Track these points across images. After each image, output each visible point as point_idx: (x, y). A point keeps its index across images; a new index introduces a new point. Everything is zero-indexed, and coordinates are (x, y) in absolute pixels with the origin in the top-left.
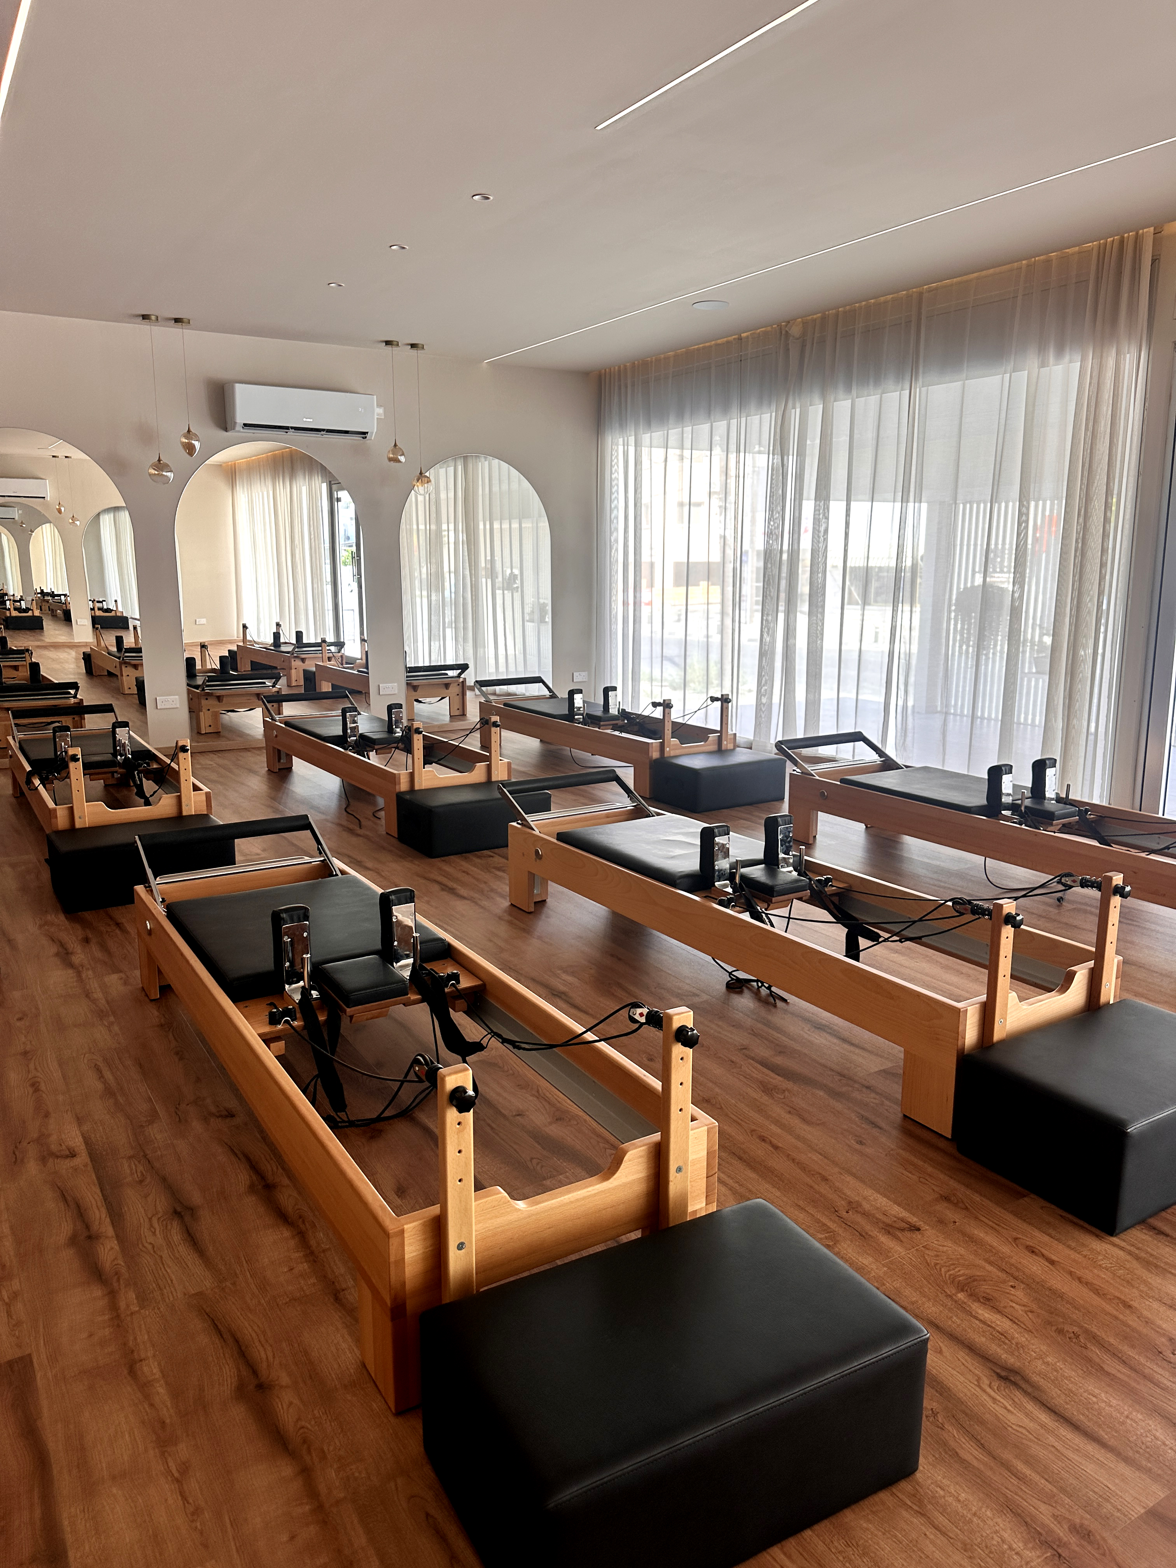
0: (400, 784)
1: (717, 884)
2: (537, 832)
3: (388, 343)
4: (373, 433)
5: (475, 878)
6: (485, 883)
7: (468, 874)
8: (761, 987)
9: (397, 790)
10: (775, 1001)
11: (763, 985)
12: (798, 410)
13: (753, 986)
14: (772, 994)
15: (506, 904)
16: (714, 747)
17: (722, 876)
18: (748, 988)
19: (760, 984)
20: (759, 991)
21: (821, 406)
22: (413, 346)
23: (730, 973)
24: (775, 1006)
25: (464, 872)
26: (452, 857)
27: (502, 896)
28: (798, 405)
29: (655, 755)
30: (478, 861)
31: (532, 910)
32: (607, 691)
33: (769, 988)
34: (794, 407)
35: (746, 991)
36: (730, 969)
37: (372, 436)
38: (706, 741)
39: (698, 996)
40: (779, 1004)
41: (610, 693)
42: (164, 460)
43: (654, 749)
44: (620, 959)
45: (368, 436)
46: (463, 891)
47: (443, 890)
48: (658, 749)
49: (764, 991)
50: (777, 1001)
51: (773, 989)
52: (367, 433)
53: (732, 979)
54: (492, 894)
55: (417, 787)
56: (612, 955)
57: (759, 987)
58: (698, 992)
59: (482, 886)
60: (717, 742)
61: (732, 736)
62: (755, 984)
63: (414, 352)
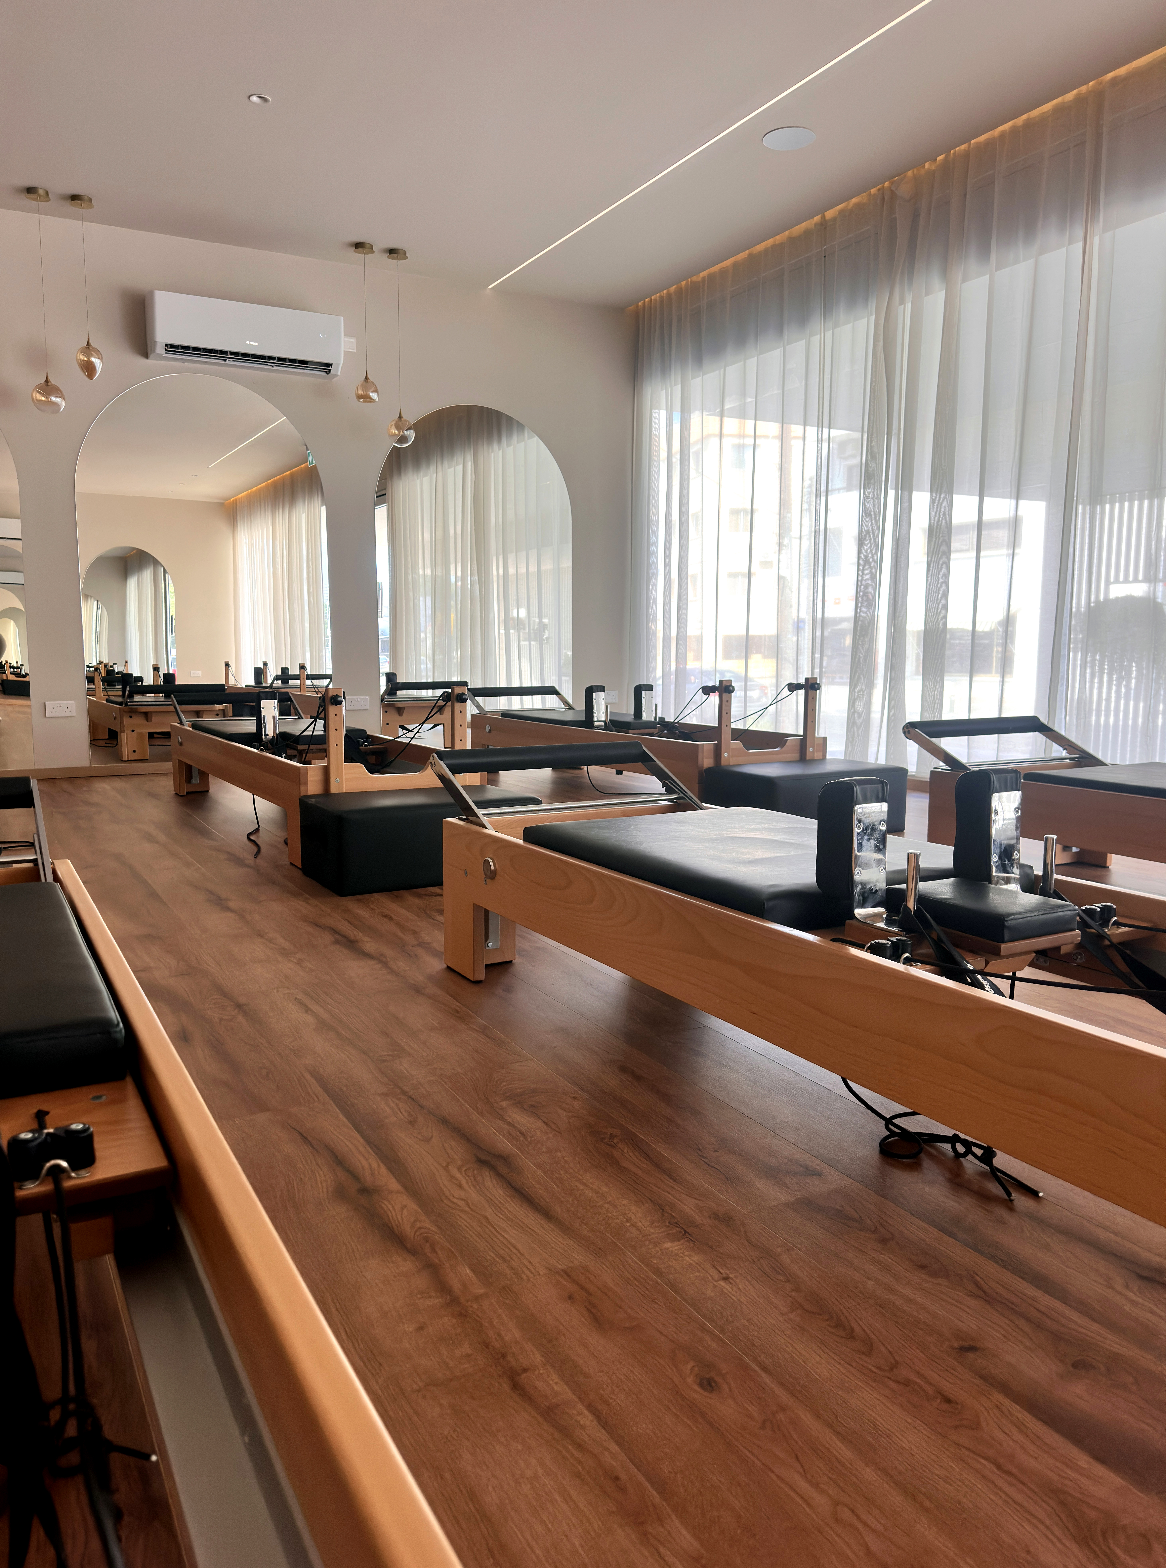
0: (306, 783)
1: (859, 912)
2: (491, 831)
3: (359, 245)
4: (338, 365)
5: (398, 924)
6: (415, 933)
7: (391, 918)
8: (964, 1155)
9: (303, 794)
10: (1009, 1194)
11: (969, 1151)
12: (909, 306)
13: (943, 1153)
14: (996, 1174)
15: (436, 965)
16: (796, 756)
17: (869, 896)
18: (931, 1156)
19: (961, 1149)
20: (960, 1165)
21: (943, 293)
22: (392, 252)
23: (888, 1122)
24: (1009, 1204)
25: (386, 916)
26: (375, 895)
27: (436, 954)
28: (909, 298)
29: (707, 762)
30: (416, 901)
31: (481, 976)
32: (639, 691)
33: (988, 1156)
34: (902, 302)
35: (927, 1163)
36: (890, 1107)
37: (336, 370)
38: (782, 747)
39: (818, 1174)
40: (1020, 1200)
41: (643, 693)
42: (53, 381)
43: (705, 754)
44: (638, 1078)
45: (333, 368)
46: (370, 945)
47: (337, 942)
48: (712, 754)
49: (971, 1165)
50: (1015, 1195)
51: (1002, 1160)
52: (331, 365)
53: (892, 1134)
54: (420, 951)
55: (334, 789)
56: (623, 1069)
57: (958, 1155)
58: (815, 1164)
59: (409, 939)
60: (798, 748)
61: (821, 742)
62: (947, 1147)
63: (392, 263)
